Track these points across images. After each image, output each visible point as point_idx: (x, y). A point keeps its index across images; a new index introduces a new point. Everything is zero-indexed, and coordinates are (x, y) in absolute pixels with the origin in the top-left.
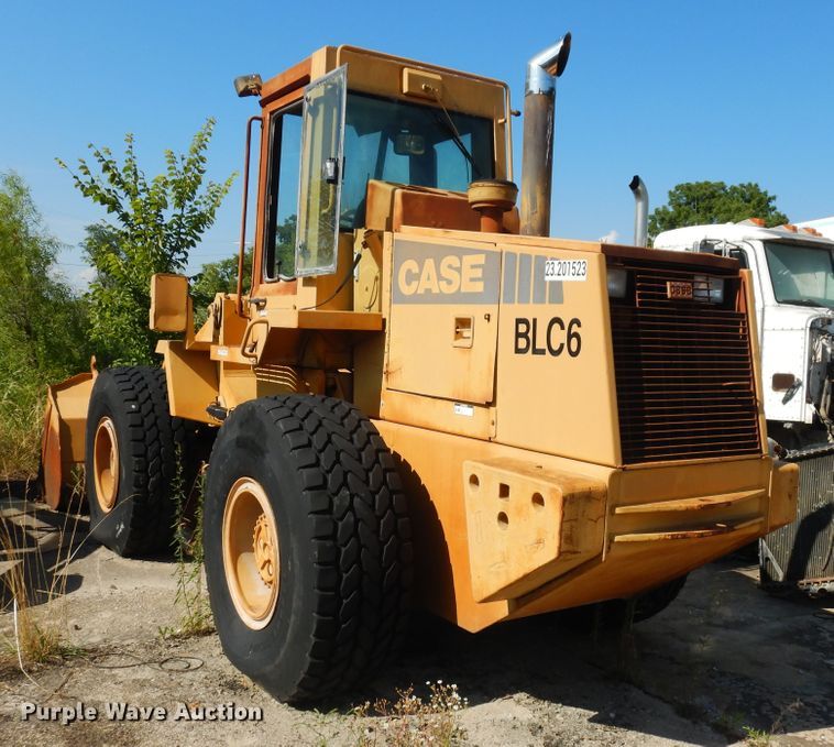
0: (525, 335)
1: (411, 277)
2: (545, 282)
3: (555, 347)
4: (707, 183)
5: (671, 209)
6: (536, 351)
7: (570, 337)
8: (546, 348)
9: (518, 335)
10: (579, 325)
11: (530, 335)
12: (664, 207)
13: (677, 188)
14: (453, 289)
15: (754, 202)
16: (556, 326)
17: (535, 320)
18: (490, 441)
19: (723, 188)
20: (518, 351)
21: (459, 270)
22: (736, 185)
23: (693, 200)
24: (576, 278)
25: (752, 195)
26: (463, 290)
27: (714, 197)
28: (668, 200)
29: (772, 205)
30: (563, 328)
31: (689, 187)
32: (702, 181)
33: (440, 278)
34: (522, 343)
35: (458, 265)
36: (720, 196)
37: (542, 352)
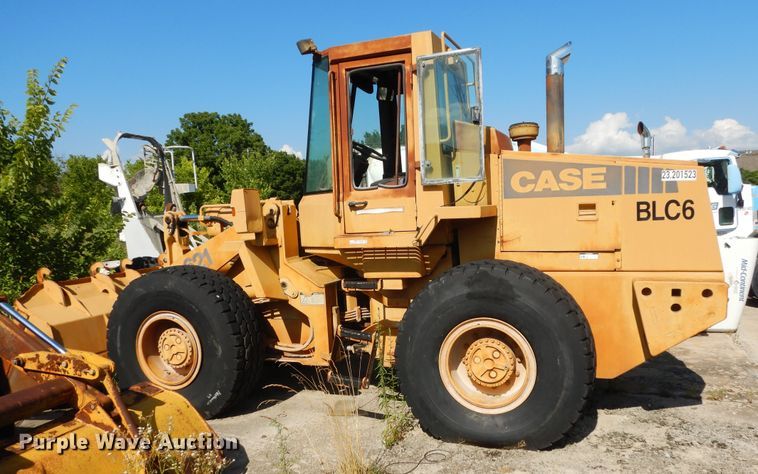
0: (646, 211)
1: (524, 182)
2: (662, 182)
3: (673, 215)
4: (206, 113)
5: (182, 131)
6: (655, 218)
7: (684, 210)
8: (664, 215)
9: (639, 211)
10: (692, 203)
11: (651, 210)
12: (177, 129)
13: (186, 116)
14: (574, 188)
15: (240, 126)
16: (673, 205)
17: (654, 203)
18: (615, 270)
19: (218, 117)
20: (639, 219)
21: (581, 177)
22: (226, 115)
23: (199, 124)
24: (688, 179)
25: (237, 121)
26: (585, 188)
27: (212, 122)
28: (180, 125)
29: (251, 128)
30: (678, 205)
31: (193, 116)
32: (202, 112)
33: (559, 181)
34: (644, 215)
35: (579, 173)
36: (217, 122)
37: (662, 218)
